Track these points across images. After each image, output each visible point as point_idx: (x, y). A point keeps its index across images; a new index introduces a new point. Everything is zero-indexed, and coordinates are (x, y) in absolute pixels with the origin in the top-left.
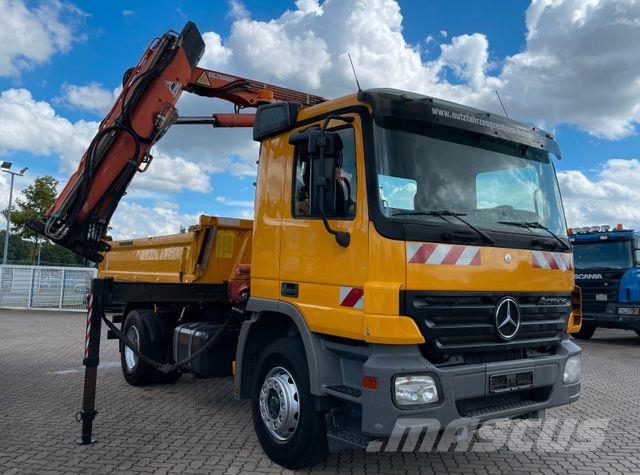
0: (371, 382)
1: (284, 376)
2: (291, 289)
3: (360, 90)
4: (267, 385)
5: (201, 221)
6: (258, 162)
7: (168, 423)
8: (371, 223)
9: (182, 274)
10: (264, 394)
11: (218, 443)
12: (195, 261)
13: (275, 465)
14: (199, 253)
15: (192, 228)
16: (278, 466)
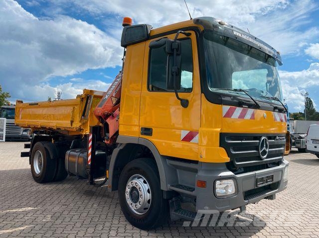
0: (203, 184)
1: (140, 179)
2: (147, 131)
3: (191, 19)
4: (130, 184)
5: (84, 92)
6: (122, 59)
7: (66, 205)
8: (203, 94)
9: (72, 122)
10: (128, 190)
11: (98, 216)
12: (81, 115)
13: (135, 228)
14: (83, 110)
15: (78, 96)
16: (138, 229)
